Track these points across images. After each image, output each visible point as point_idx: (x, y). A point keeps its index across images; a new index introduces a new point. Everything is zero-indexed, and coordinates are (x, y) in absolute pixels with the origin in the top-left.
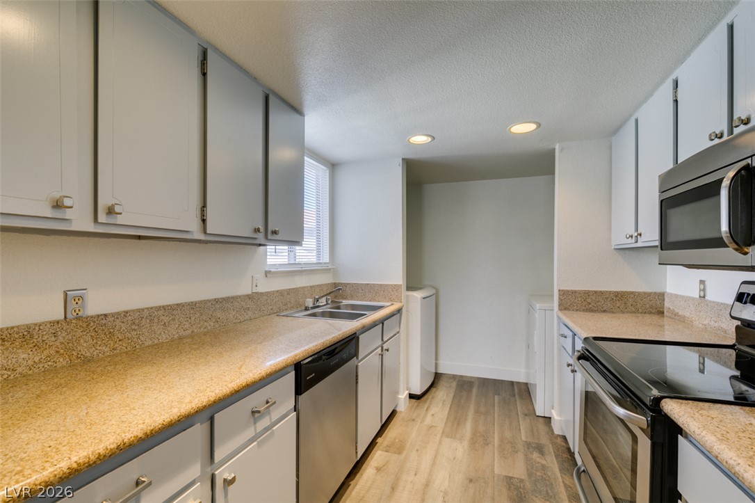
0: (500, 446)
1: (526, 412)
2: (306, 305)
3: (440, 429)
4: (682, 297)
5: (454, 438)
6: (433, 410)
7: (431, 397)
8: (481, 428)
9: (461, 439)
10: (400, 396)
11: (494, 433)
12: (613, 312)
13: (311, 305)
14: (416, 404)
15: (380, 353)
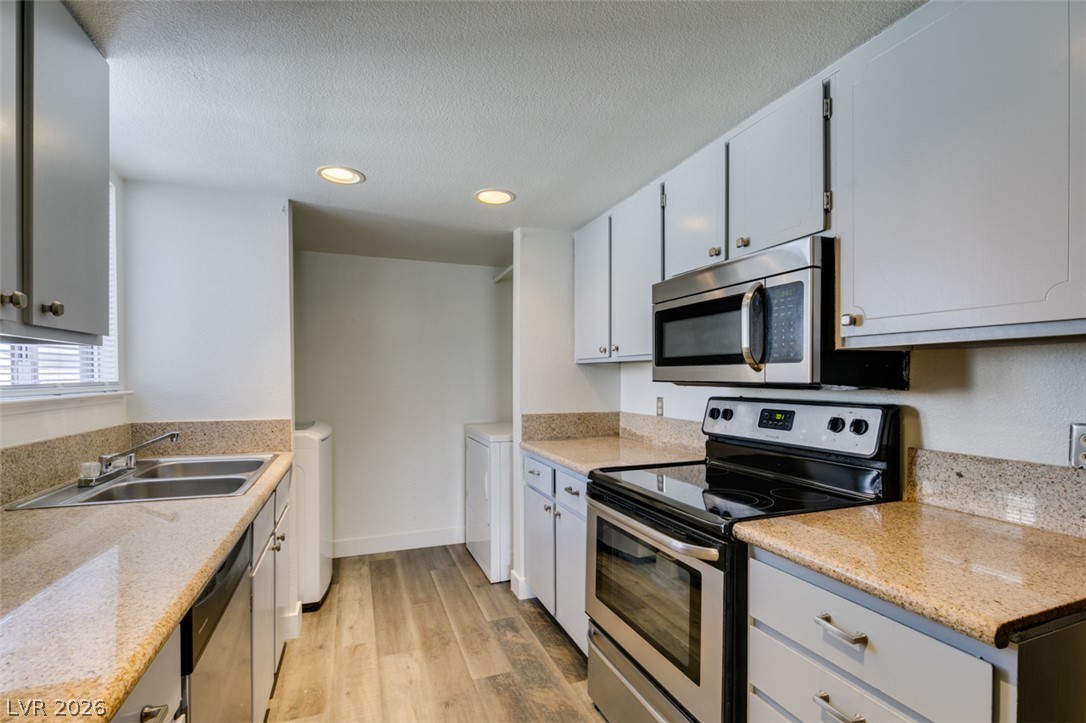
0: (464, 639)
1: (477, 582)
2: (82, 476)
3: (370, 641)
5: (398, 652)
6: (349, 619)
7: (335, 600)
8: (430, 624)
9: (409, 650)
10: (291, 615)
11: (450, 624)
14: (315, 619)
15: (273, 545)
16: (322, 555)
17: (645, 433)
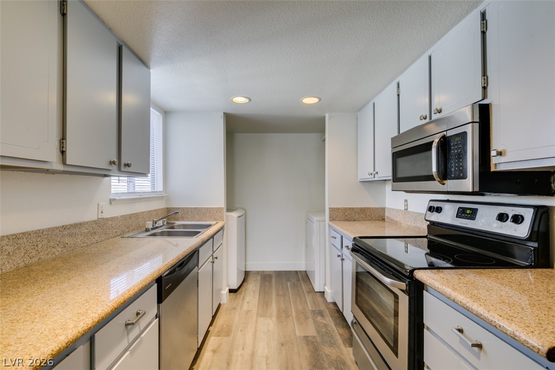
0: (297, 316)
1: (309, 290)
2: (147, 227)
3: (255, 309)
4: (395, 210)
5: (266, 317)
6: (248, 298)
7: (244, 289)
8: (283, 306)
9: (271, 316)
10: (223, 292)
11: (291, 308)
12: (359, 221)
13: (151, 227)
14: (234, 296)
15: (211, 260)
16: (238, 269)
17: (398, 220)
